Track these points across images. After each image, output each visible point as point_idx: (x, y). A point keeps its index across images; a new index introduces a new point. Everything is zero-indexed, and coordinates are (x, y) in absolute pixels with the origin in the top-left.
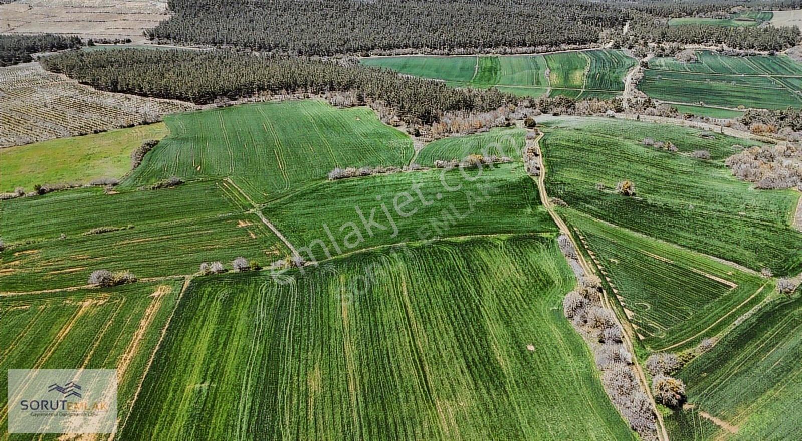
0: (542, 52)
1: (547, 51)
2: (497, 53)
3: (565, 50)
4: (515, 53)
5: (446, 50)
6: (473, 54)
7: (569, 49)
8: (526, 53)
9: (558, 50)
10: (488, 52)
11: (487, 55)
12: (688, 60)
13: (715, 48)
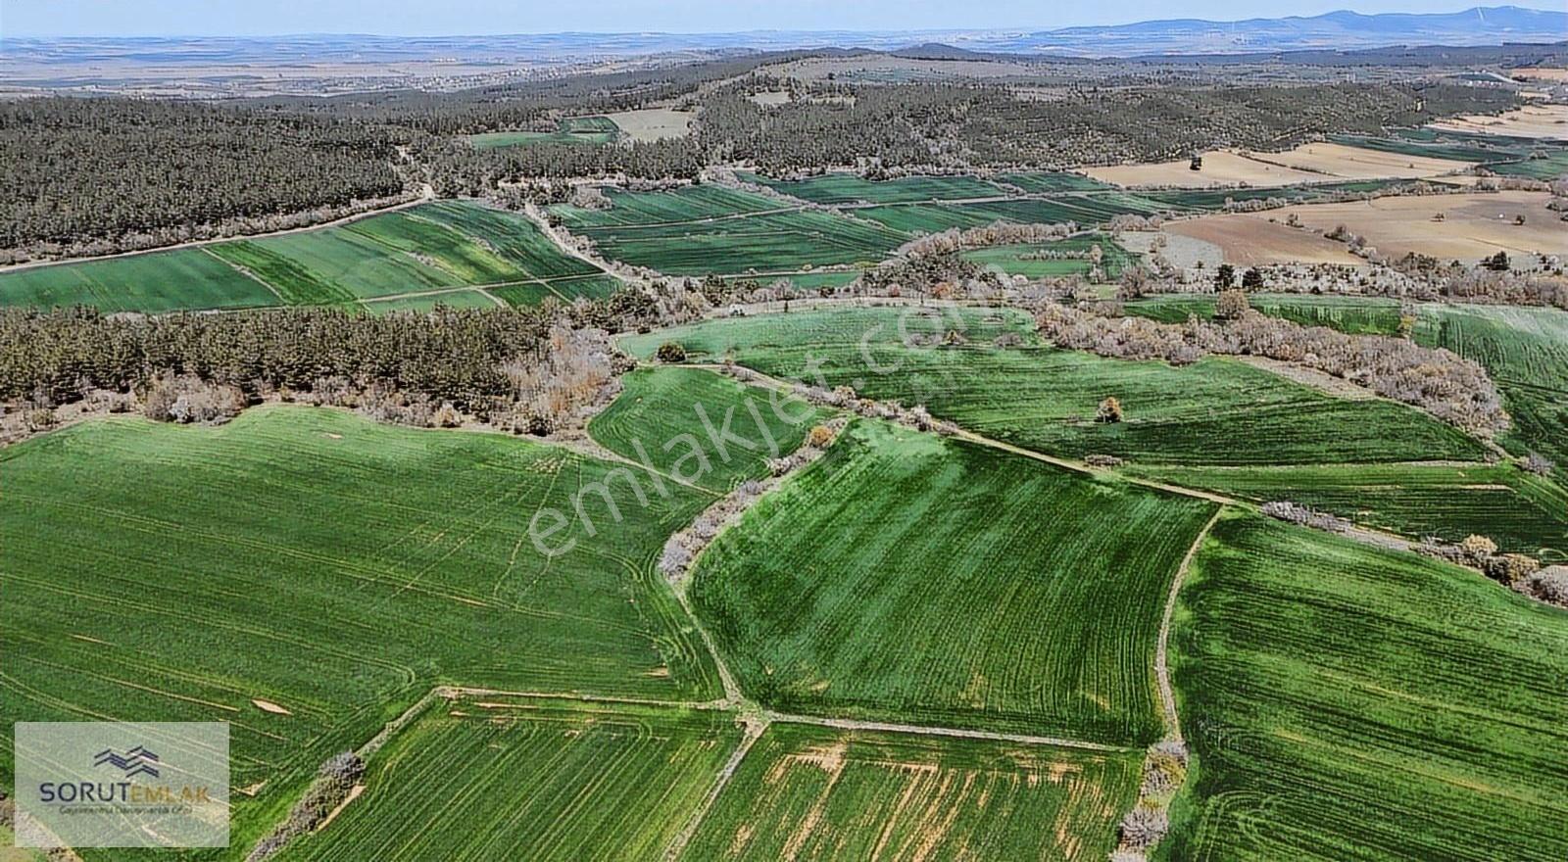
0: (328, 221)
1: (337, 218)
2: (233, 235)
3: (364, 211)
4: (276, 230)
5: (108, 244)
6: (178, 242)
7: (369, 208)
8: (297, 226)
9: (353, 214)
10: (212, 235)
11: (213, 240)
12: (601, 206)
13: (615, 181)
